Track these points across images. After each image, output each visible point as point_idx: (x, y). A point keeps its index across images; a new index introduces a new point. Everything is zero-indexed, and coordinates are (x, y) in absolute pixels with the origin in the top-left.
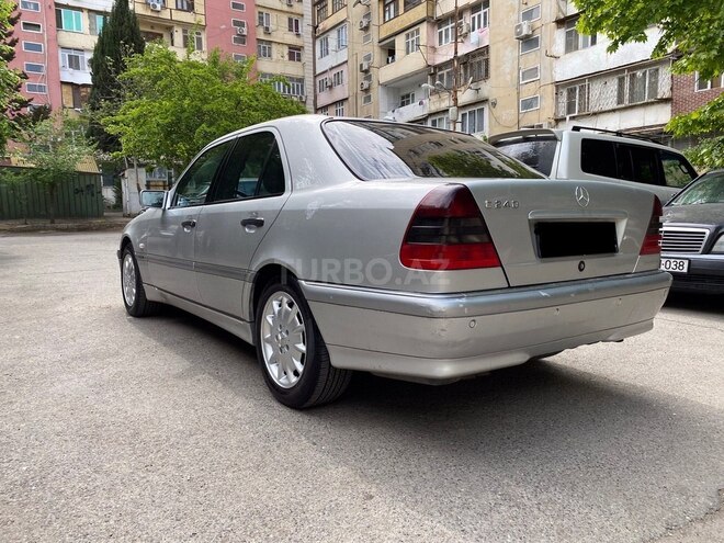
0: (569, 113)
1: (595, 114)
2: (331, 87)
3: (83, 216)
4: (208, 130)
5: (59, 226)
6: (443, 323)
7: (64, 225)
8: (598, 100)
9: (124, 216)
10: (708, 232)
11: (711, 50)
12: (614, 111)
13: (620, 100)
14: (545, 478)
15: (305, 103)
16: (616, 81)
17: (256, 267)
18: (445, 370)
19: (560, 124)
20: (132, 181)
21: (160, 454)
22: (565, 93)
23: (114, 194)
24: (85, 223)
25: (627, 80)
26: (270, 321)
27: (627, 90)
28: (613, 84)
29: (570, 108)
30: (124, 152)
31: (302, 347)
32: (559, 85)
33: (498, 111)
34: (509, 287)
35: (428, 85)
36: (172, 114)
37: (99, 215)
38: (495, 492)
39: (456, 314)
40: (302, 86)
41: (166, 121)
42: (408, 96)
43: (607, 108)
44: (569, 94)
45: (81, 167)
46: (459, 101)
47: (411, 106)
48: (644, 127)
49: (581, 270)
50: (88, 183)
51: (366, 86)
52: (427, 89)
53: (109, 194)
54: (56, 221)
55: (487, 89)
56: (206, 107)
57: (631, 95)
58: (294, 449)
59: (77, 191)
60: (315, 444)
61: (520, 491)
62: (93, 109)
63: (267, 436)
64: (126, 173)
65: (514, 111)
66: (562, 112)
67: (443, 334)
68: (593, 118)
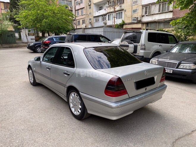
0: (145, 14)
1: (152, 15)
2: (79, 4)
3: (10, 43)
4: (46, 21)
5: (4, 46)
6: (114, 109)
7: (5, 46)
8: (154, 10)
9: (22, 43)
10: (177, 63)
11: (183, 5)
12: (157, 14)
13: (159, 11)
14: (136, 140)
15: (72, 8)
16: (159, 5)
17: (68, 85)
18: (114, 118)
19: (143, 17)
20: (24, 33)
21: (49, 136)
22: (145, 8)
23: (18, 35)
24: (11, 45)
25: (161, 5)
26: (72, 98)
27: (161, 8)
28: (158, 6)
29: (146, 13)
30: (21, 26)
31: (80, 107)
32: (143, 6)
33: (126, 13)
34: (129, 98)
35: (107, 5)
36: (35, 16)
37: (15, 43)
38: (125, 145)
39: (118, 107)
40: (71, 3)
41: (34, 18)
42: (101, 7)
43: (156, 13)
44: (146, 9)
45: (9, 29)
46: (116, 9)
47: (102, 10)
48: (165, 19)
49: (146, 90)
50: (11, 34)
51: (89, 4)
52: (107, 6)
53: (17, 35)
54: (3, 45)
55: (124, 6)
56: (45, 14)
57: (162, 9)
58: (80, 133)
59: (8, 36)
60: (84, 131)
61: (131, 144)
62: (11, 11)
63: (73, 129)
64: (22, 30)
65: (130, 13)
66: (144, 14)
67: (114, 112)
68: (152, 16)
